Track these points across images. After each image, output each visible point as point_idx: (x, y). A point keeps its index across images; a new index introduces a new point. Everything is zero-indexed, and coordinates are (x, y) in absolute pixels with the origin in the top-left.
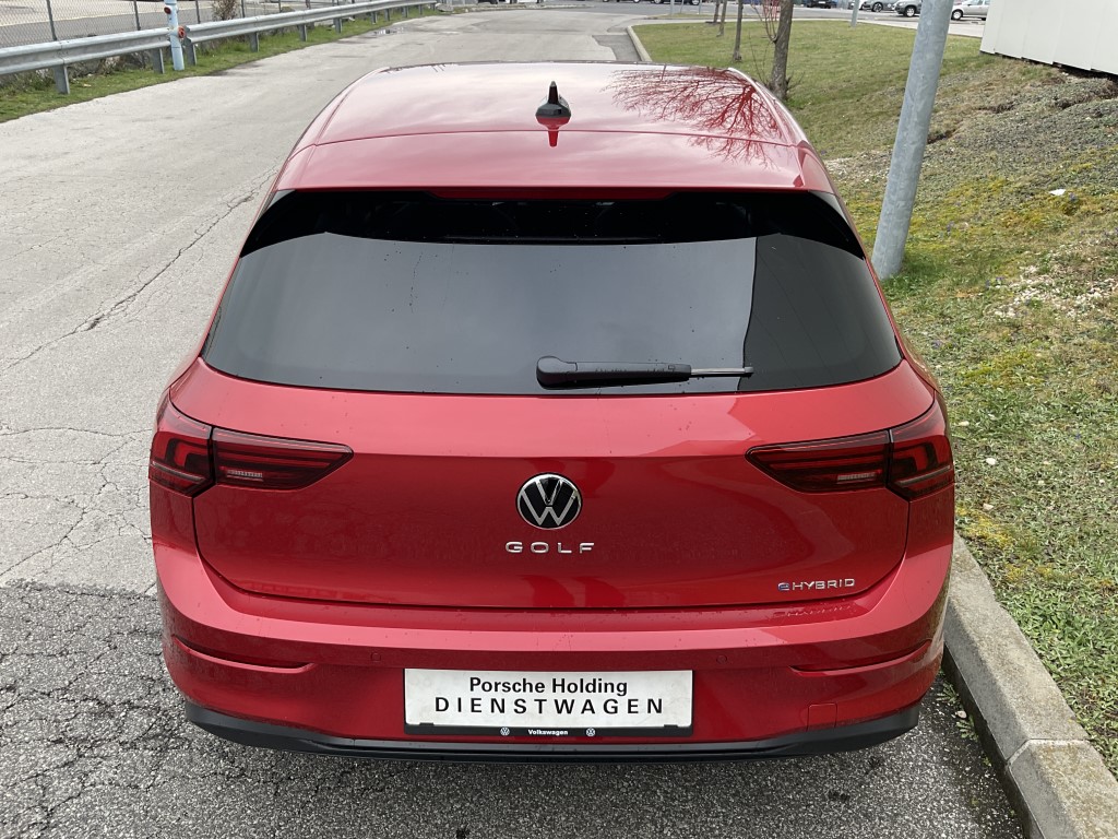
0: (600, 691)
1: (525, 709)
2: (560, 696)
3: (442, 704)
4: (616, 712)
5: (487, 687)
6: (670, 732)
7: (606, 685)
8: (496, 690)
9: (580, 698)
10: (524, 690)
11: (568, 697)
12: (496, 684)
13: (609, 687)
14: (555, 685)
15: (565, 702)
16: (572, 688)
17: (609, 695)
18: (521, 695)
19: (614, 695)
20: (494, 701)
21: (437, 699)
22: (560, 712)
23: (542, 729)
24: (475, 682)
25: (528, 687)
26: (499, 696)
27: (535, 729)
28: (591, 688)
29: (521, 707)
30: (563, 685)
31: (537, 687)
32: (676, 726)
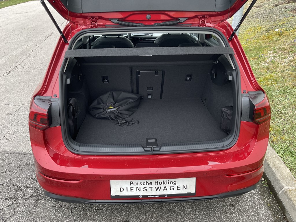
0: (169, 184)
1: (146, 190)
2: (157, 186)
3: (122, 190)
4: (173, 189)
5: (135, 184)
6: (189, 195)
7: (170, 182)
8: (138, 185)
9: (163, 186)
10: (146, 185)
11: (159, 186)
12: (138, 183)
13: (171, 183)
14: (155, 183)
15: (158, 187)
16: (160, 183)
17: (171, 185)
18: (145, 186)
19: (173, 185)
20: (137, 188)
21: (120, 188)
22: (157, 190)
23: (152, 195)
24: (132, 183)
25: (147, 183)
26: (139, 186)
27: (150, 195)
28: (166, 183)
29: (145, 190)
30: (158, 183)
31: (150, 184)
32: (191, 193)
